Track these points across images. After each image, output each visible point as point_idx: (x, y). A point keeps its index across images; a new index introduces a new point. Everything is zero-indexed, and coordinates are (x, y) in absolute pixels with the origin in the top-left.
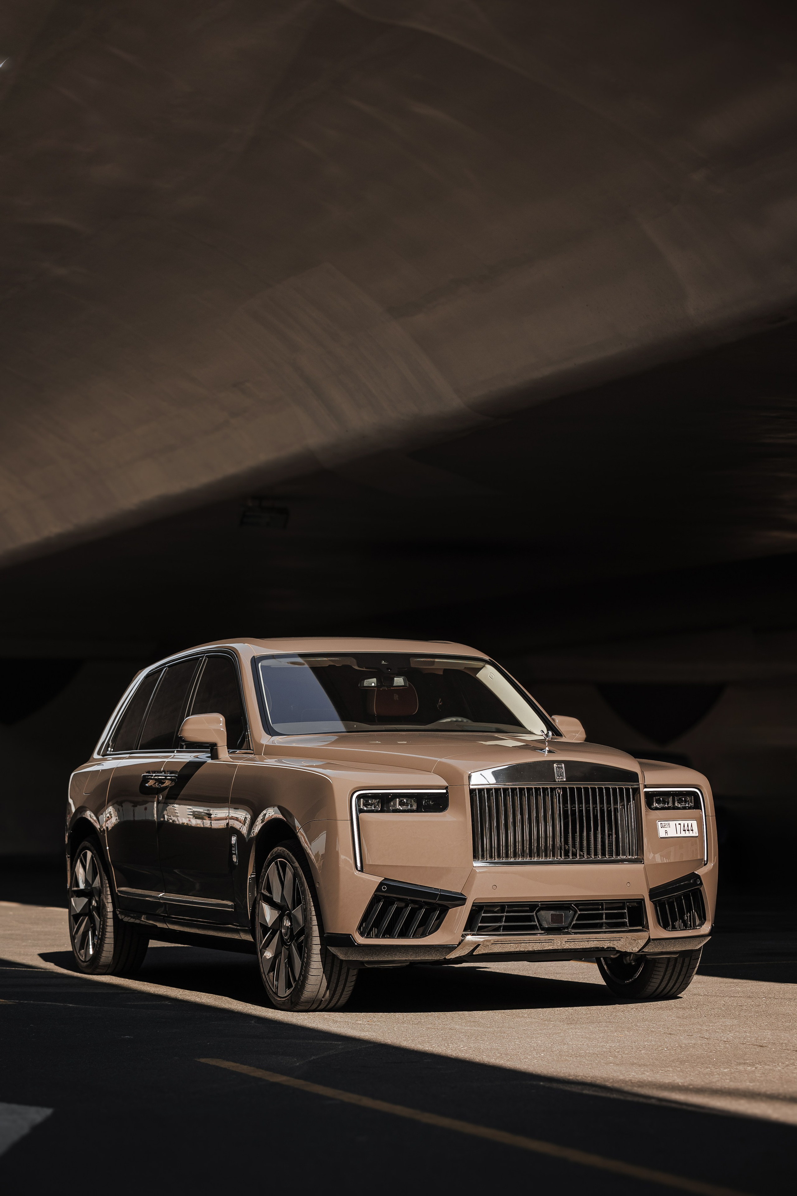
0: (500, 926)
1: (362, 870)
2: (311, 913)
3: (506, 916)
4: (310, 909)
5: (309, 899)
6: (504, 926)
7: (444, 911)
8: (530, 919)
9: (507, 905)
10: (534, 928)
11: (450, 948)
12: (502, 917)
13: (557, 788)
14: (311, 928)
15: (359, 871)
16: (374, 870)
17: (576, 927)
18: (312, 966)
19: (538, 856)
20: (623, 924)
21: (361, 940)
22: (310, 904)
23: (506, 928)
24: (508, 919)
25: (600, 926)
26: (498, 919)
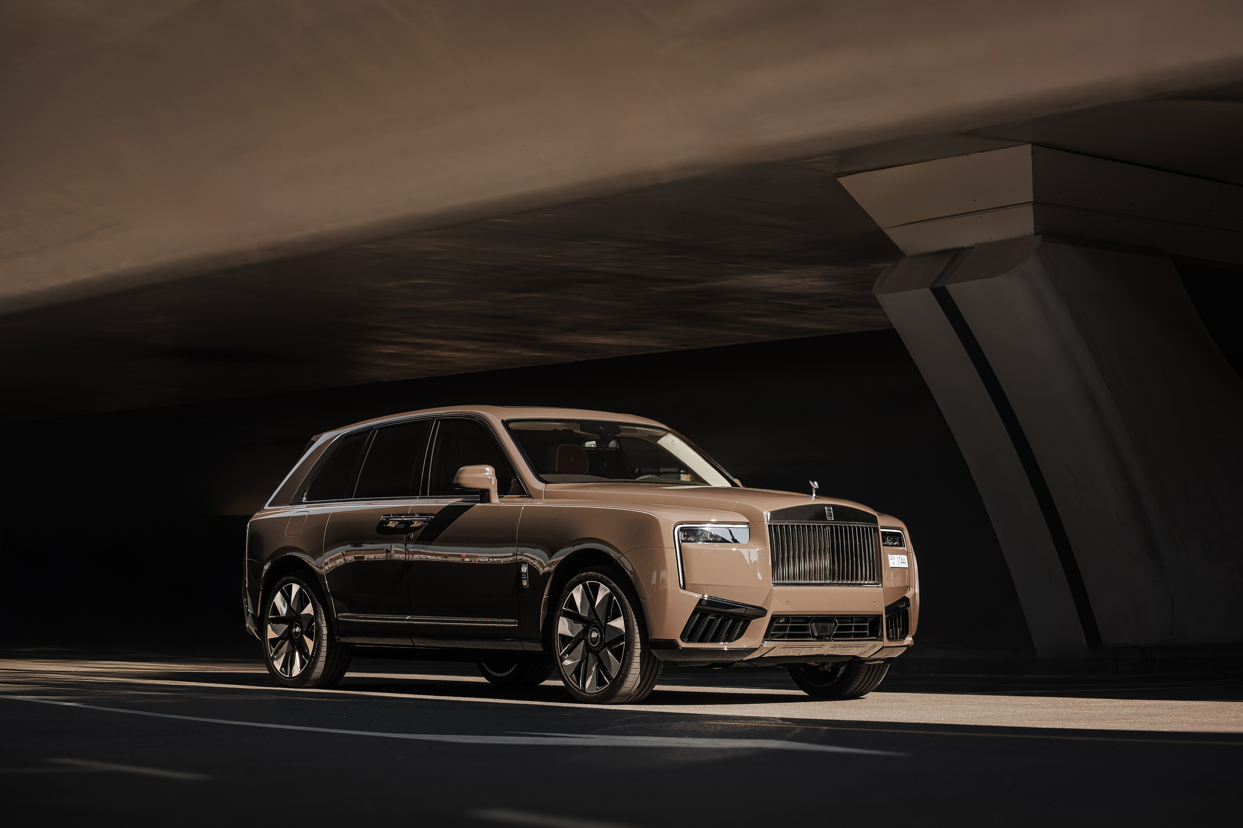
0: (785, 634)
1: (684, 588)
2: (633, 624)
3: (790, 626)
4: (632, 620)
5: (631, 613)
6: (788, 634)
7: (747, 623)
8: (806, 628)
9: (791, 617)
10: (808, 636)
11: (752, 650)
12: (787, 627)
13: (827, 526)
14: (634, 635)
15: (682, 589)
16: (696, 588)
17: (836, 636)
18: (632, 667)
19: (805, 579)
20: (864, 635)
21: (683, 645)
22: (632, 616)
23: (789, 636)
24: (792, 628)
25: (849, 635)
26: (785, 628)
